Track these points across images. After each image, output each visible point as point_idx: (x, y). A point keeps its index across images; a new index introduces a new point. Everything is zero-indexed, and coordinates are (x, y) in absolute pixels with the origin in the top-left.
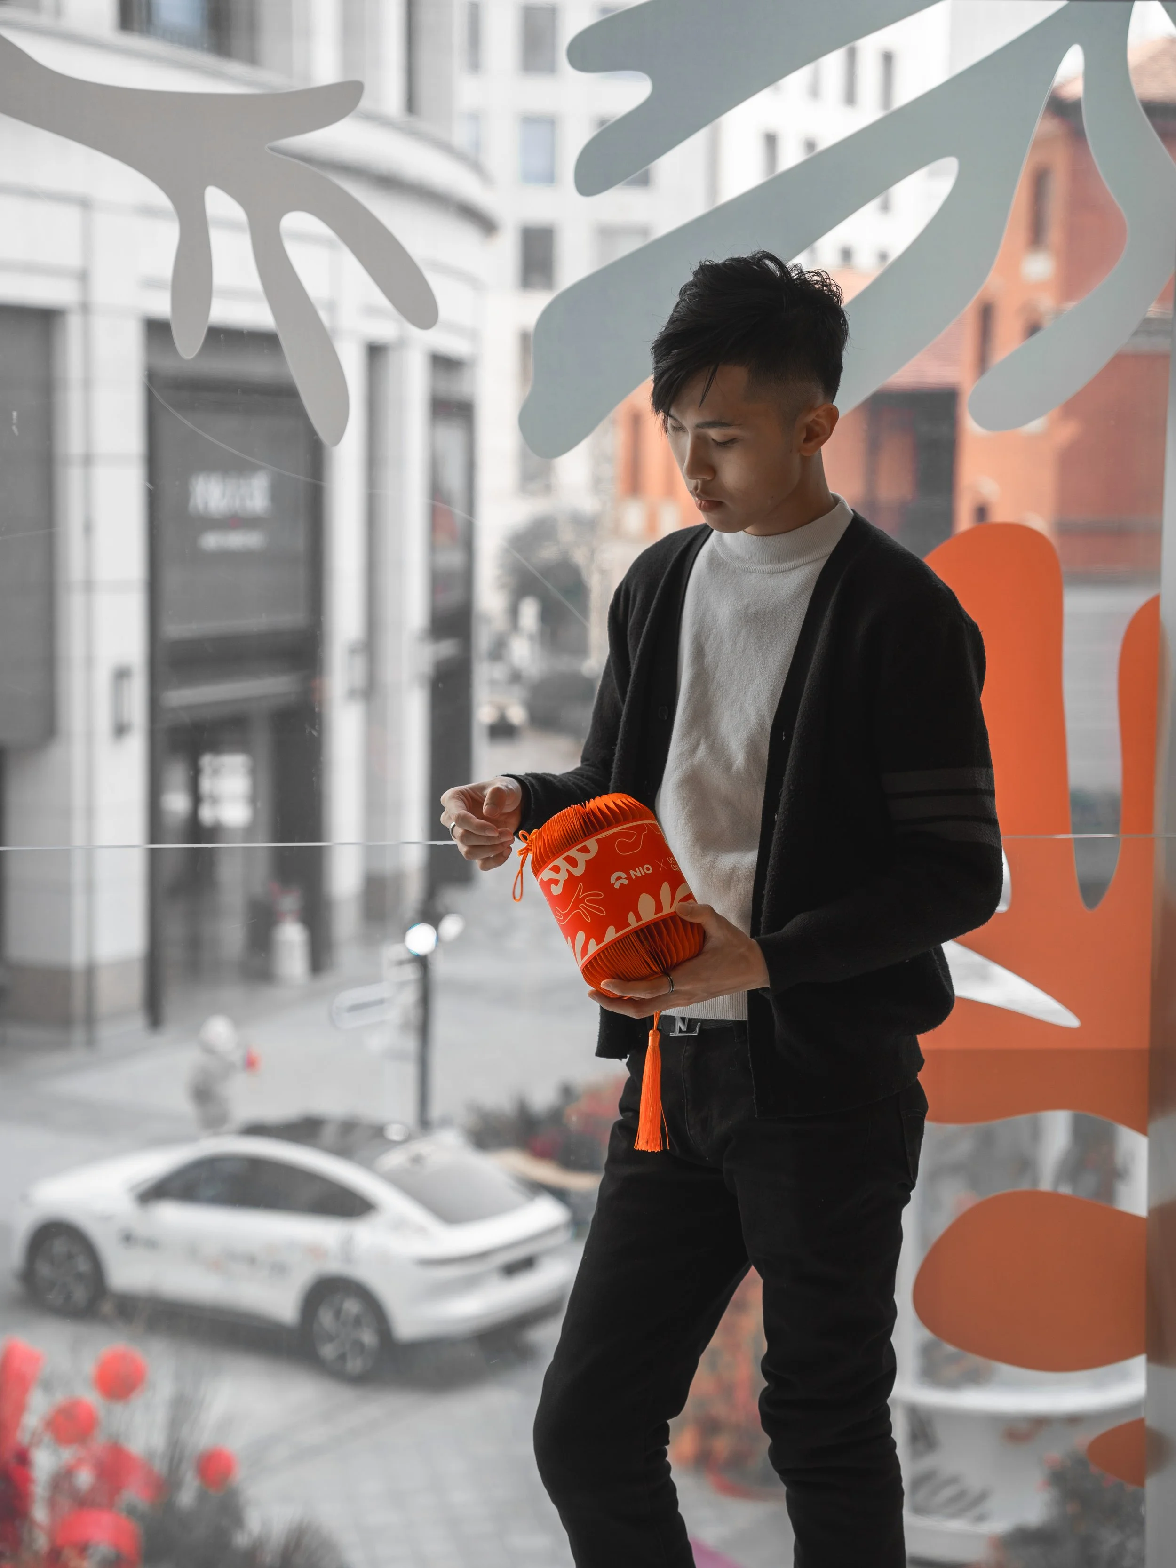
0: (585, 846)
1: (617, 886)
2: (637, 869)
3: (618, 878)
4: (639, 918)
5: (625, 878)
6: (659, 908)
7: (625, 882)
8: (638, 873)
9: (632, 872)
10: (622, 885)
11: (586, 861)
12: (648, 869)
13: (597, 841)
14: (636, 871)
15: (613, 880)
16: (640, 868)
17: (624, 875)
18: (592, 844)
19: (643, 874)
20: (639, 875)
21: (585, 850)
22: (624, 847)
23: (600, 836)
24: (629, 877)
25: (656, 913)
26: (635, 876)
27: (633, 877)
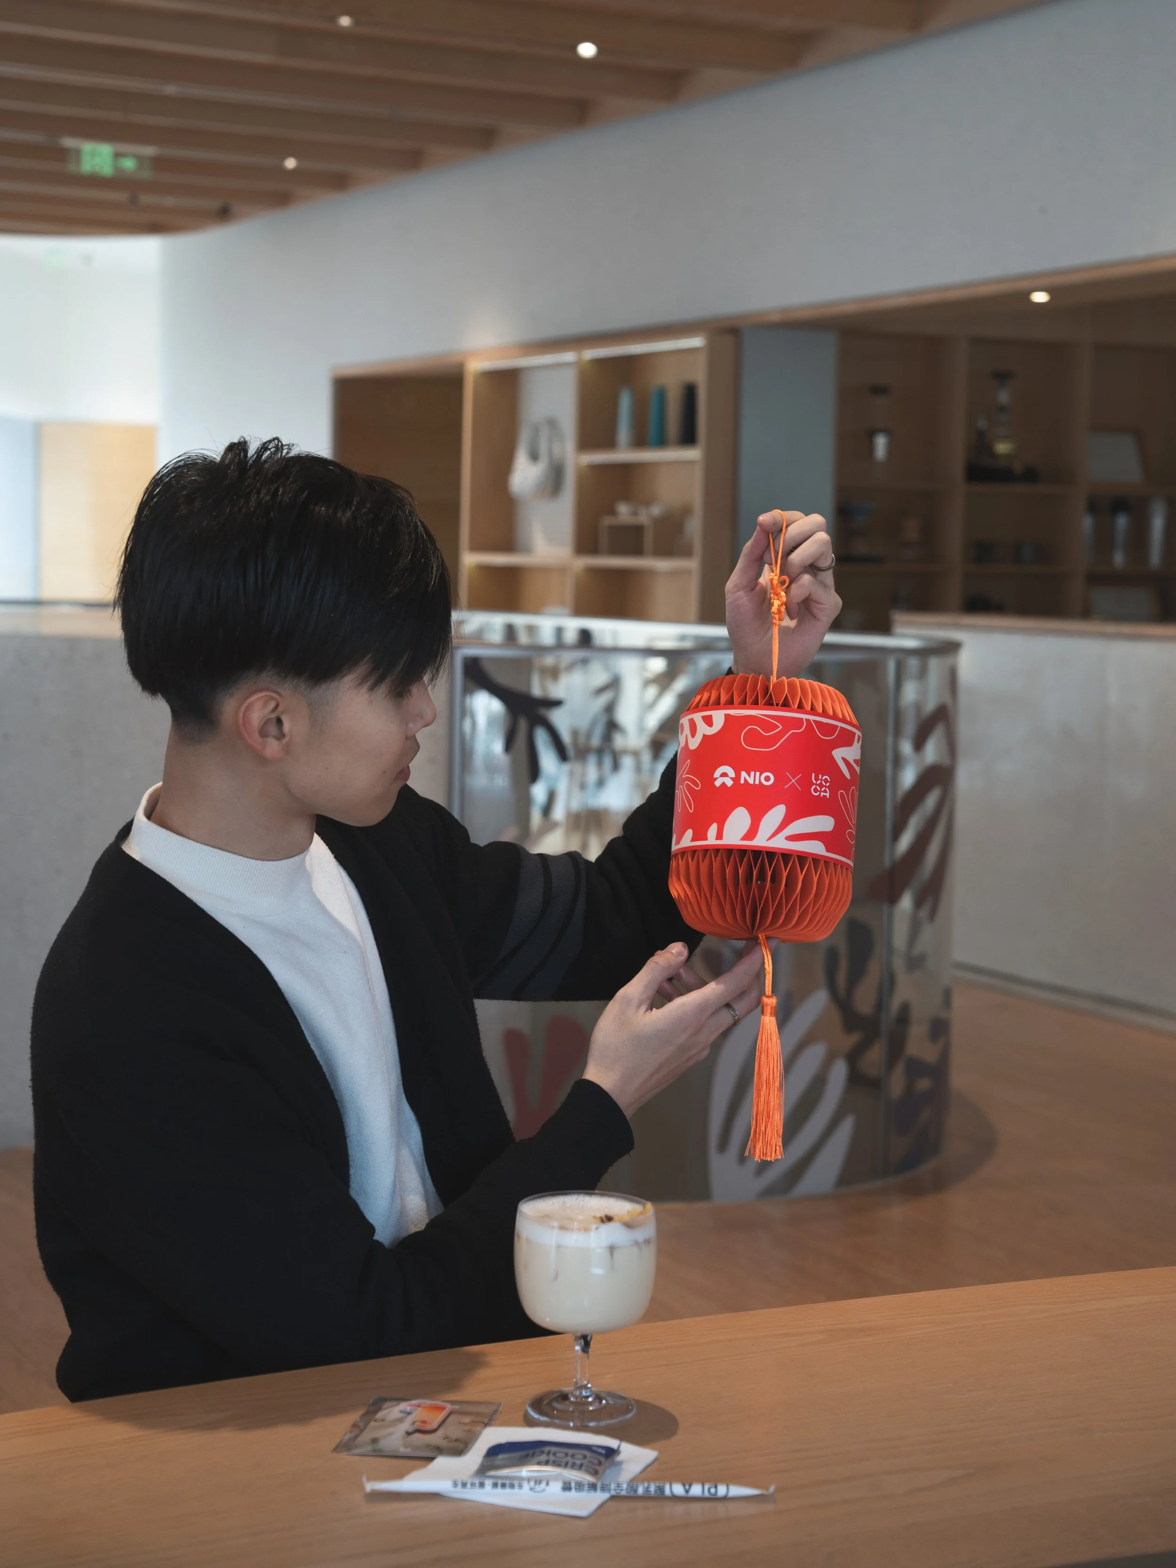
0: (711, 717)
1: (718, 783)
2: (752, 773)
3: (724, 775)
4: (719, 836)
5: (731, 778)
6: (752, 833)
7: (729, 783)
8: (750, 778)
9: (744, 774)
10: (724, 784)
11: (704, 735)
12: (766, 779)
13: (727, 716)
14: (749, 775)
15: (717, 774)
16: (758, 774)
17: (731, 773)
18: (719, 717)
19: (757, 782)
20: (751, 781)
21: (708, 721)
22: (752, 739)
23: (732, 712)
24: (736, 779)
25: (744, 838)
26: (745, 780)
27: (742, 782)
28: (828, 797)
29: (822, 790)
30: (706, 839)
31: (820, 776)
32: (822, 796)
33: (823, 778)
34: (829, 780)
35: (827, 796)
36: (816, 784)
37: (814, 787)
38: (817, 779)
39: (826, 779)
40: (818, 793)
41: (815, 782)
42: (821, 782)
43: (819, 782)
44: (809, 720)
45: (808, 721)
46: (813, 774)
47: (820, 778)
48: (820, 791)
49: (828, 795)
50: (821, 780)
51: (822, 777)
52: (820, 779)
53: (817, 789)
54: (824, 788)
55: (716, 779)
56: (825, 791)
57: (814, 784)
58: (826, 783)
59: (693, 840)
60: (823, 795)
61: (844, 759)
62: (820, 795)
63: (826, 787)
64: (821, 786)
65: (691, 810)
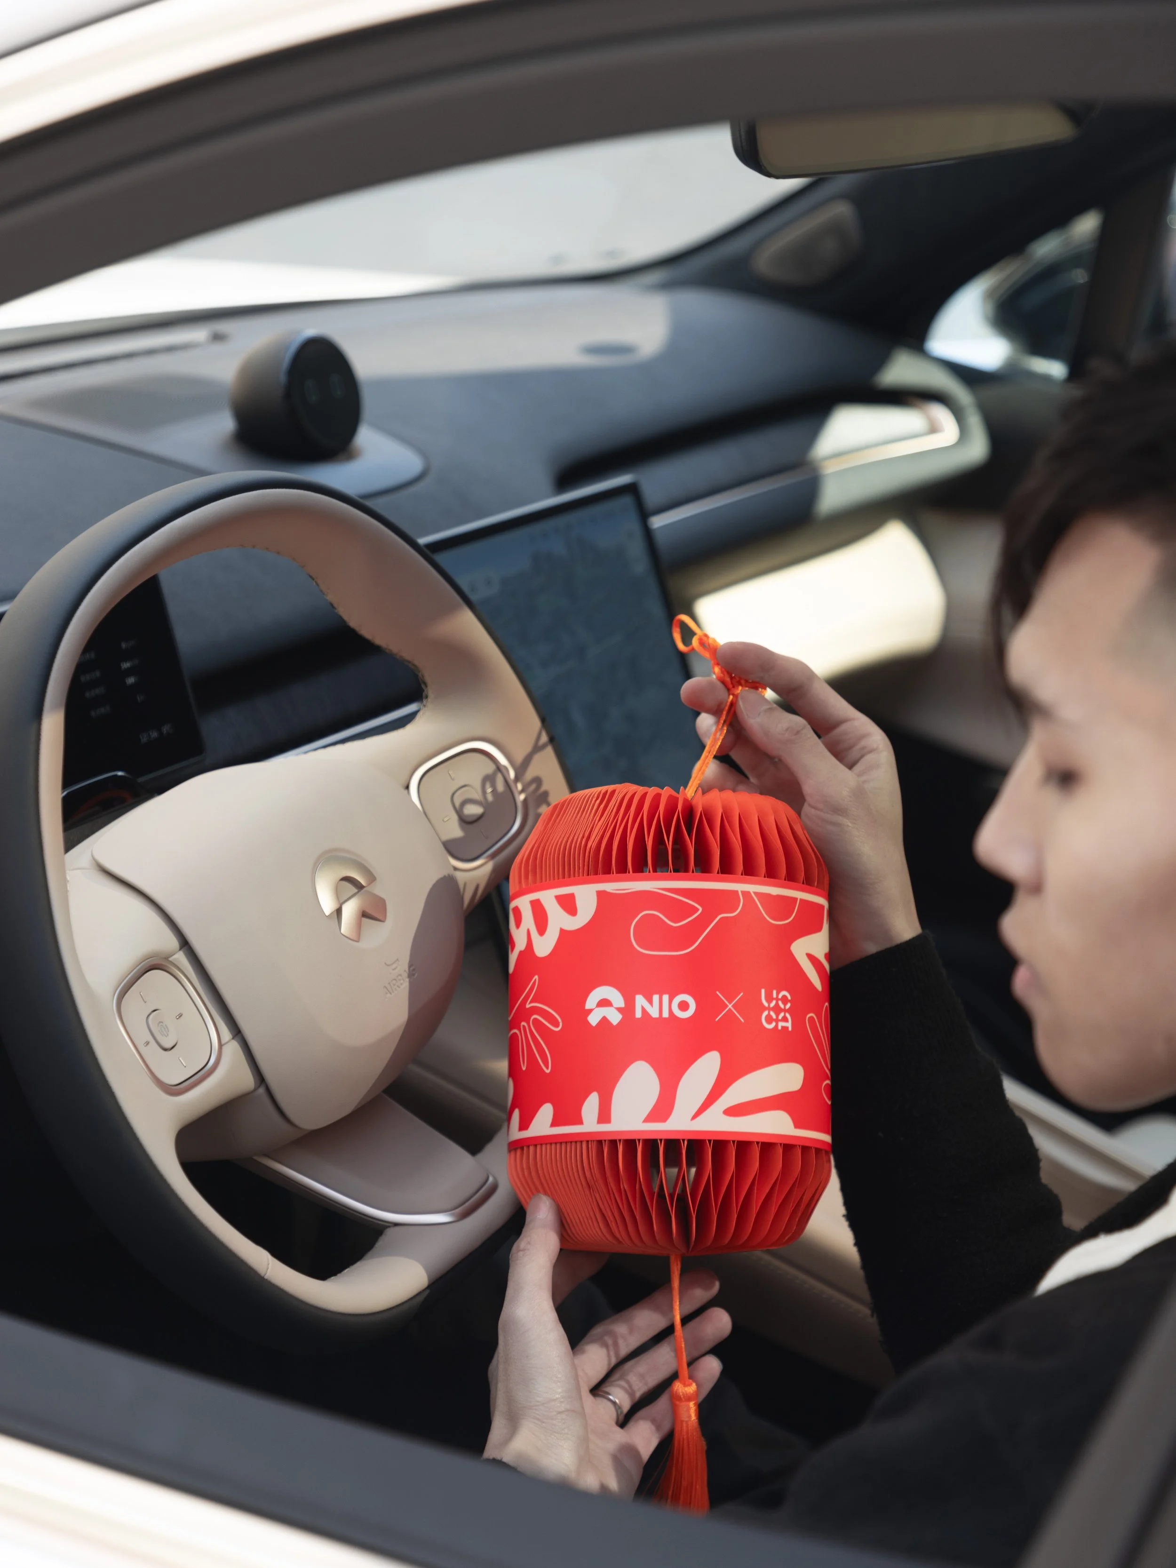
0: (572, 897)
1: (594, 1019)
2: (656, 998)
3: (604, 1003)
4: (604, 1115)
5: (617, 1009)
6: (663, 1108)
7: (615, 1018)
8: (653, 1007)
9: (640, 1000)
10: (604, 1020)
11: (562, 931)
12: (684, 1006)
13: (600, 894)
14: (650, 1001)
15: (591, 1002)
16: (666, 998)
17: (618, 999)
18: (588, 897)
19: (666, 1014)
20: (654, 1012)
21: (568, 904)
22: (651, 932)
23: (611, 887)
24: (627, 1010)
25: (651, 1117)
26: (644, 1011)
27: (638, 1014)
28: (790, 1029)
29: (780, 1017)
30: (580, 1122)
31: (775, 992)
32: (780, 1028)
33: (780, 996)
34: (789, 998)
35: (787, 1028)
36: (769, 1009)
37: (766, 1013)
38: (769, 999)
39: (784, 997)
40: (774, 1024)
41: (766, 1004)
42: (777, 1004)
43: (774, 1003)
44: (748, 893)
45: (746, 894)
46: (763, 991)
47: (775, 995)
48: (777, 1021)
49: (789, 1025)
50: (777, 999)
51: (778, 994)
52: (774, 999)
53: (771, 1017)
54: (782, 1015)
55: (590, 1011)
56: (785, 1019)
57: (765, 1009)
58: (785, 1004)
59: (554, 1124)
60: (782, 1027)
61: (810, 957)
62: (777, 1026)
63: (785, 1011)
64: (777, 1009)
65: (547, 1068)
